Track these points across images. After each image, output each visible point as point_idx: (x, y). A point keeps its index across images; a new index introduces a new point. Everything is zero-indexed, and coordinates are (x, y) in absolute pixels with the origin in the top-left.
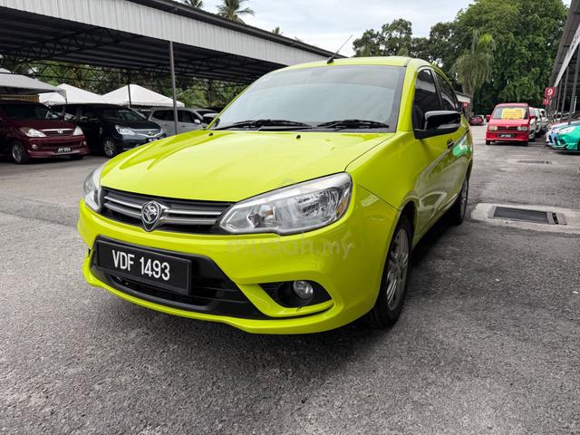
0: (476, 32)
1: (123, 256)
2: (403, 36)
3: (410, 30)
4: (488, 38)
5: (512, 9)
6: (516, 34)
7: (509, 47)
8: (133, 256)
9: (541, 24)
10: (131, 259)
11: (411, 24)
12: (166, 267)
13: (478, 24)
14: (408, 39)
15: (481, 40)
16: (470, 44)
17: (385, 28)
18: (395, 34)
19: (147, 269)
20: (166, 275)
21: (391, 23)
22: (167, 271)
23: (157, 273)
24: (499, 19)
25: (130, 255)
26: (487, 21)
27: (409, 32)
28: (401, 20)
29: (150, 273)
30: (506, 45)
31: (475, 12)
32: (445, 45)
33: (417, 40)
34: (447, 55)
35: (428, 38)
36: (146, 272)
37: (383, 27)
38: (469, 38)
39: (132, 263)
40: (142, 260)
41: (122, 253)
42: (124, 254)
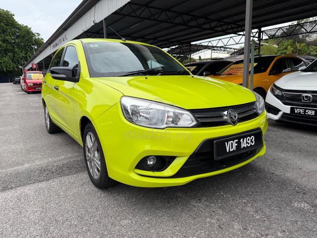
1: (232, 143)
8: (237, 140)
9: (7, 29)
10: (236, 143)
12: (253, 138)
19: (244, 144)
20: (253, 142)
22: (253, 140)
23: (249, 143)
25: (235, 141)
29: (245, 146)
39: (237, 144)
40: (242, 140)
41: (231, 142)
42: (232, 142)
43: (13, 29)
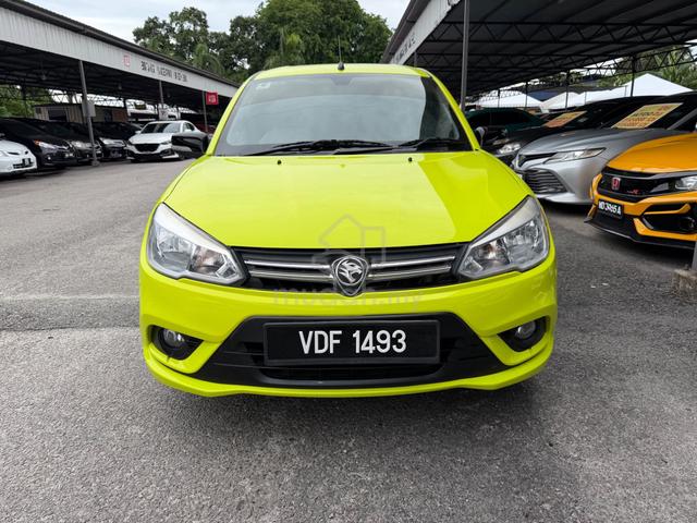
0: (281, 30)
1: (321, 337)
2: (198, 28)
3: (205, 22)
4: (295, 38)
5: (314, 8)
6: (321, 35)
7: (317, 50)
8: (339, 332)
9: (344, 27)
10: (336, 337)
11: (205, 15)
12: (399, 336)
13: (282, 21)
14: (204, 33)
15: (289, 40)
16: (278, 44)
17: (174, 16)
18: (187, 25)
19: (365, 344)
20: (400, 346)
21: (180, 11)
22: (401, 340)
23: (384, 346)
24: (303, 17)
25: (332, 333)
26: (291, 19)
27: (205, 24)
28: (193, 9)
29: (371, 349)
30: (314, 48)
31: (277, 8)
32: (248, 43)
33: (216, 35)
34: (253, 55)
35: (229, 33)
36: (364, 348)
37: (171, 15)
38: (276, 37)
39: (338, 341)
40: (357, 335)
41: (317, 333)
42: (322, 333)
43: (354, 26)
